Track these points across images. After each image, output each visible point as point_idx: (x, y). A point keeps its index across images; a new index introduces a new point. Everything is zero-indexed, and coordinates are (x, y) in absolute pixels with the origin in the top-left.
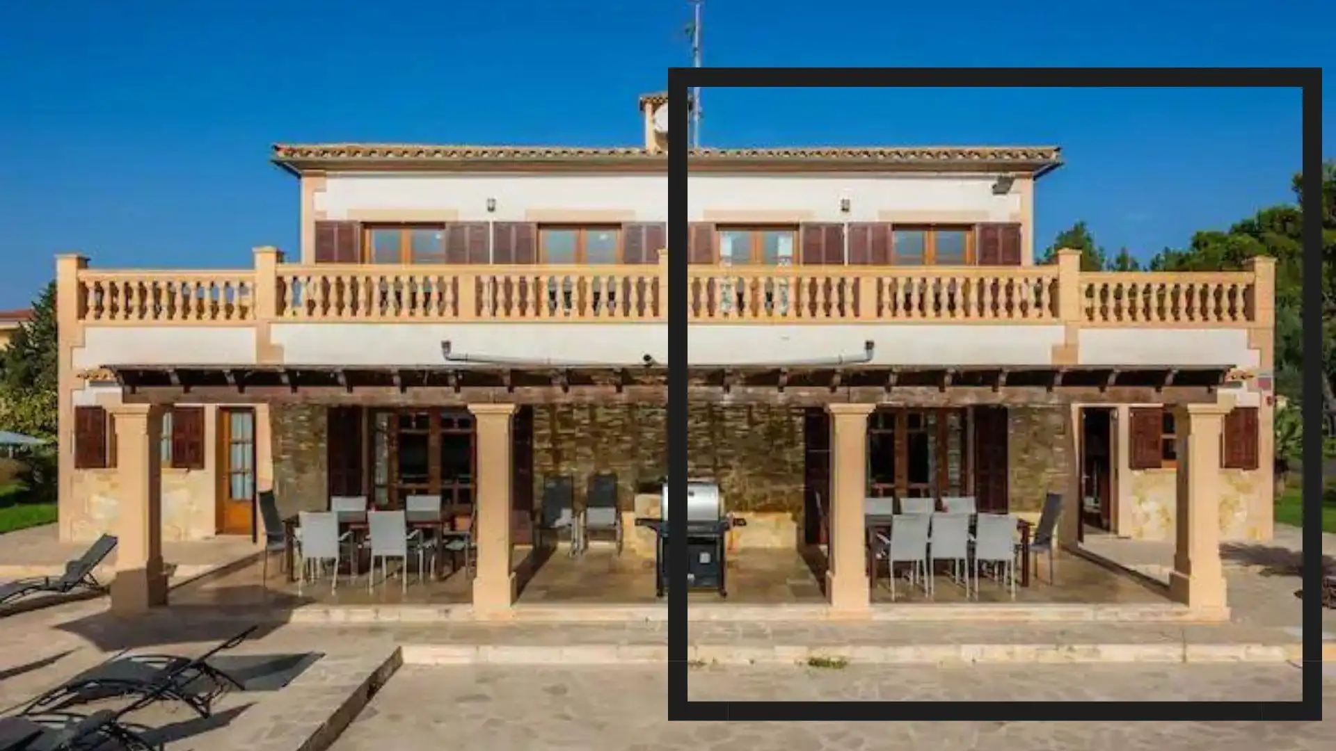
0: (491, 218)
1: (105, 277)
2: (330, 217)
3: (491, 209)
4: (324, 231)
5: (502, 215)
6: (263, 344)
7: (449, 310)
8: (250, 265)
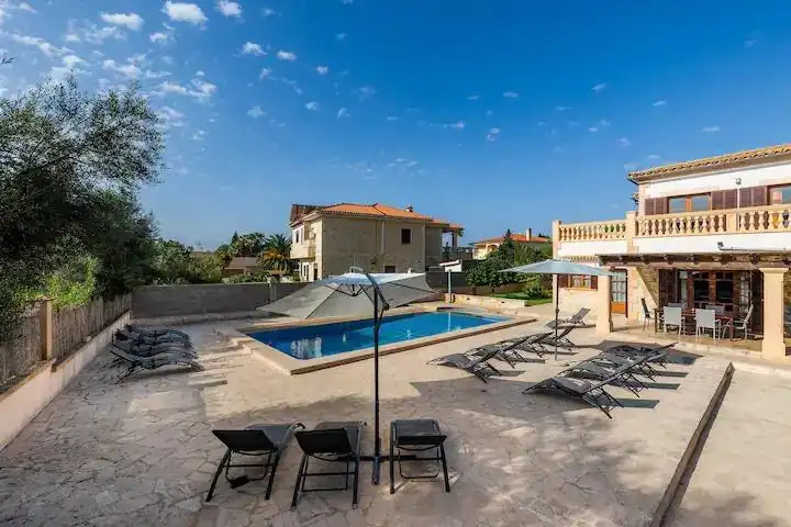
0: (738, 187)
1: (568, 227)
2: (652, 196)
3: (739, 183)
4: (649, 203)
5: (745, 185)
6: (630, 246)
7: (721, 229)
8: (625, 217)
